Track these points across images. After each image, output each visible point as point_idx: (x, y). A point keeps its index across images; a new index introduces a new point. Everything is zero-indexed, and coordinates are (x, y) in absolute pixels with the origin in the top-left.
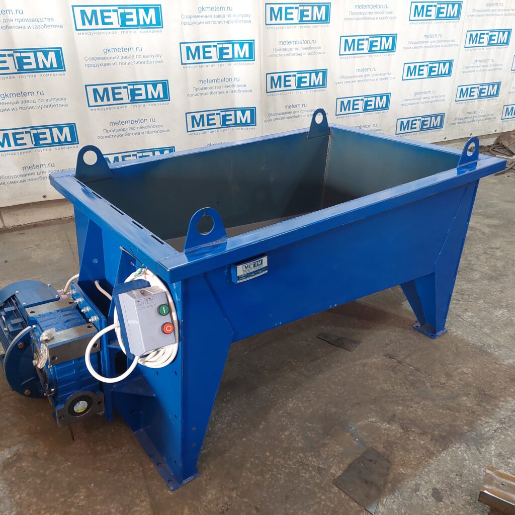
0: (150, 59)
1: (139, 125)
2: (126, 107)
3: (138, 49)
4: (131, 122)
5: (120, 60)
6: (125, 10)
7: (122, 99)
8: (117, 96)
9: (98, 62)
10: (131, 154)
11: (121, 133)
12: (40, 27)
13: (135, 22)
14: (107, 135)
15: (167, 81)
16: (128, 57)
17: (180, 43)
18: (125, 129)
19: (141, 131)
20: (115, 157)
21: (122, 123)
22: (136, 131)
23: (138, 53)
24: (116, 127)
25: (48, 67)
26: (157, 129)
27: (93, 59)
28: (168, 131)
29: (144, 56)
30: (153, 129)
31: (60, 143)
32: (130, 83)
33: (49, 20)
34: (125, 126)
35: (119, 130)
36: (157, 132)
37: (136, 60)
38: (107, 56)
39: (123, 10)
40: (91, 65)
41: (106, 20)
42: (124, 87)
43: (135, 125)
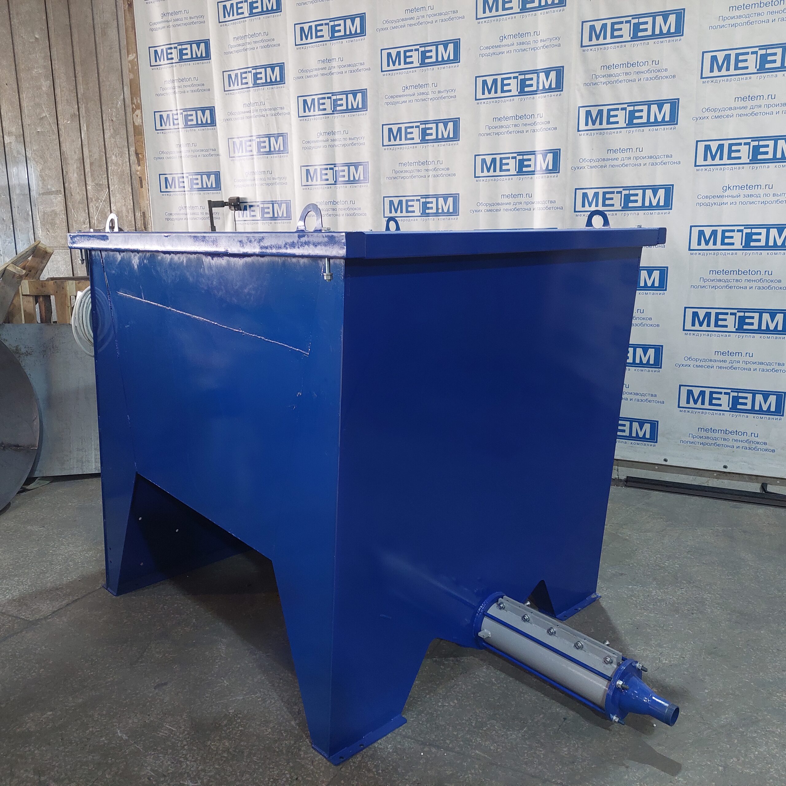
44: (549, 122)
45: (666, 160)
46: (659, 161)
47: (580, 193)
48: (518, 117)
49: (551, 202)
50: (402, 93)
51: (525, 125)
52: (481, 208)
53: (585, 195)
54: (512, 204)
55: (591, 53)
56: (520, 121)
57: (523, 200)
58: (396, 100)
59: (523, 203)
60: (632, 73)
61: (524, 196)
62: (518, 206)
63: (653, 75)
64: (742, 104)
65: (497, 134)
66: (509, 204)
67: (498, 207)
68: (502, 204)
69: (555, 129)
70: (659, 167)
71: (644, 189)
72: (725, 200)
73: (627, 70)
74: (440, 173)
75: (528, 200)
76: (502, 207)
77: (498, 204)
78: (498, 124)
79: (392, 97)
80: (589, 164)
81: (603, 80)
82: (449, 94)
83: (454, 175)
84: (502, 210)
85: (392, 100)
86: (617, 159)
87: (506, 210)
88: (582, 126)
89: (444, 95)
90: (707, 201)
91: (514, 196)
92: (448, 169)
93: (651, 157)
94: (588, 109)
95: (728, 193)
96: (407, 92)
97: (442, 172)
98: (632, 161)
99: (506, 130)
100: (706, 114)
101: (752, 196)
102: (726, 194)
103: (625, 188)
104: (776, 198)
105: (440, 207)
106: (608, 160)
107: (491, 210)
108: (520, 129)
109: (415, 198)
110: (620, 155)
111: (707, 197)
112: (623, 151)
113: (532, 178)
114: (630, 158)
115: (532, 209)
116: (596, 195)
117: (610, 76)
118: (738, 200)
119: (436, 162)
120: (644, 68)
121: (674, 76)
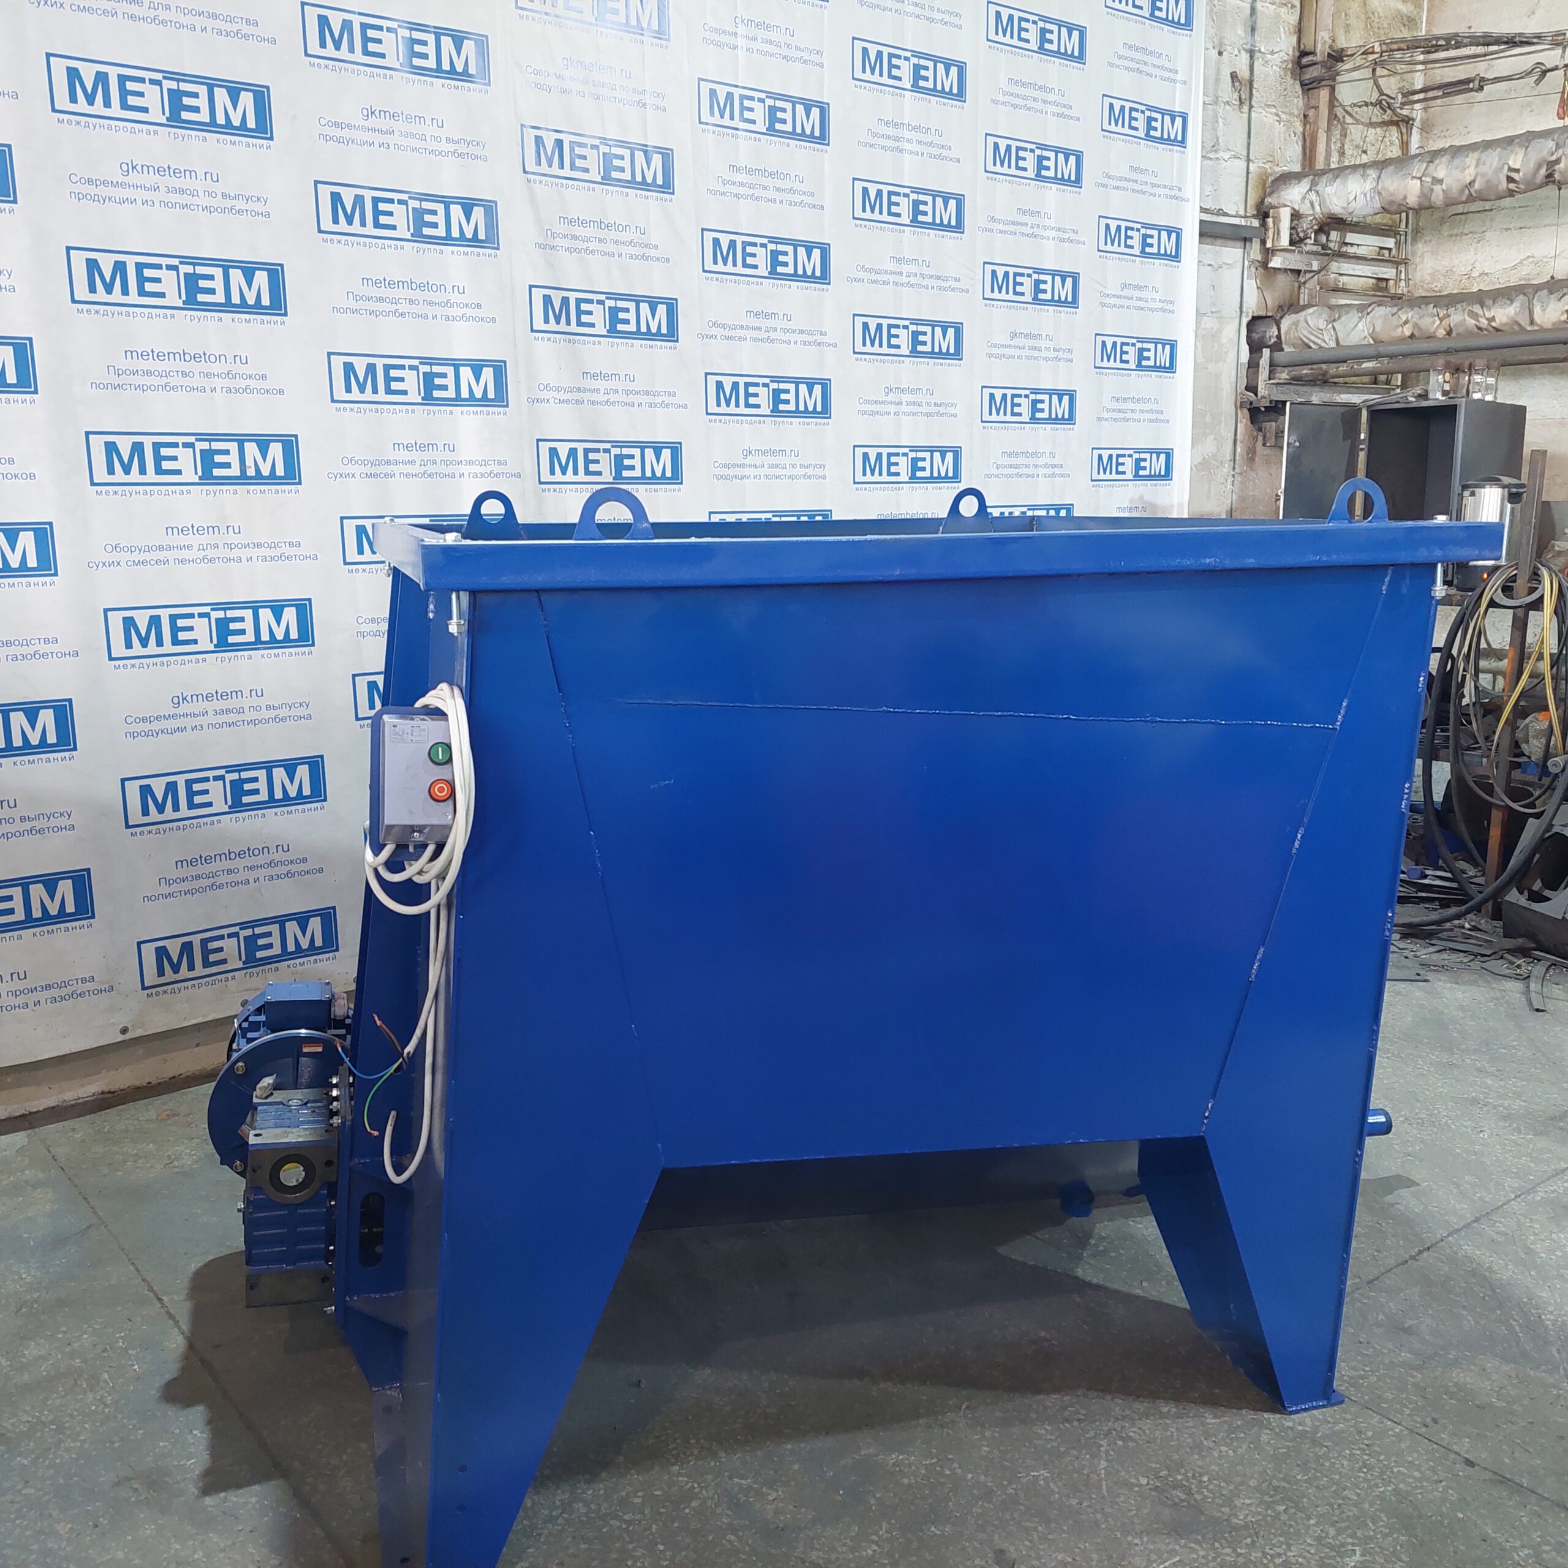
0: (282, 713)
1: (249, 861)
2: (219, 822)
3: (254, 693)
4: (229, 855)
5: (211, 718)
6: (228, 612)
7: (210, 804)
8: (198, 800)
9: (156, 726)
10: (225, 932)
11: (204, 883)
12: (24, 657)
13: (250, 637)
14: (166, 890)
15: (322, 757)
16: (229, 711)
17: (354, 676)
18: (214, 875)
19: (251, 875)
20: (184, 944)
21: (207, 860)
22: (241, 876)
23: (255, 701)
24: (194, 871)
25: (33, 743)
26: (294, 868)
27: (144, 720)
28: (321, 870)
29: (268, 707)
30: (284, 869)
31: (47, 918)
32: (230, 769)
33: (47, 641)
34: (214, 866)
35: (198, 877)
36: (293, 875)
37: (249, 716)
38: (181, 710)
39: (223, 612)
40: (139, 734)
41: (182, 636)
42: (216, 778)
43: (239, 863)
44: (479, 306)
45: (668, 400)
46: (658, 400)
47: (545, 447)
48: (414, 284)
49: (499, 463)
50: (121, 179)
51: (430, 303)
52: (350, 469)
53: (553, 452)
54: (418, 463)
55: (542, 189)
56: (417, 294)
57: (439, 455)
58: (102, 191)
59: (438, 462)
60: (609, 241)
61: (441, 448)
62: (431, 469)
63: (639, 251)
64: (754, 322)
65: (372, 312)
66: (412, 462)
67: (389, 469)
68: (397, 463)
69: (494, 320)
70: (659, 410)
71: (642, 446)
72: (747, 471)
73: (602, 234)
74: (243, 384)
75: (447, 455)
76: (397, 469)
77: (388, 462)
78: (373, 292)
79: (90, 181)
80: (555, 394)
81: (566, 243)
82: (251, 206)
83: (281, 392)
84: (397, 475)
85: (91, 190)
86: (597, 391)
87: (406, 475)
88: (539, 324)
89: (240, 205)
90: (726, 472)
91: (422, 447)
92: (264, 377)
93: (647, 393)
94: (547, 292)
95: (750, 460)
96: (134, 178)
97: (248, 382)
98: (620, 397)
99: (393, 307)
100: (714, 331)
101: (776, 466)
102: (747, 462)
103: (617, 444)
104: (803, 471)
105: (249, 462)
106: (585, 390)
107: (375, 475)
108: (422, 309)
109: (180, 440)
110: (600, 384)
111: (725, 466)
112: (605, 377)
113: (451, 413)
114: (617, 391)
115: (457, 475)
116: (573, 452)
117: (575, 238)
118: (762, 472)
119: (230, 359)
120: (625, 236)
121: (668, 260)
